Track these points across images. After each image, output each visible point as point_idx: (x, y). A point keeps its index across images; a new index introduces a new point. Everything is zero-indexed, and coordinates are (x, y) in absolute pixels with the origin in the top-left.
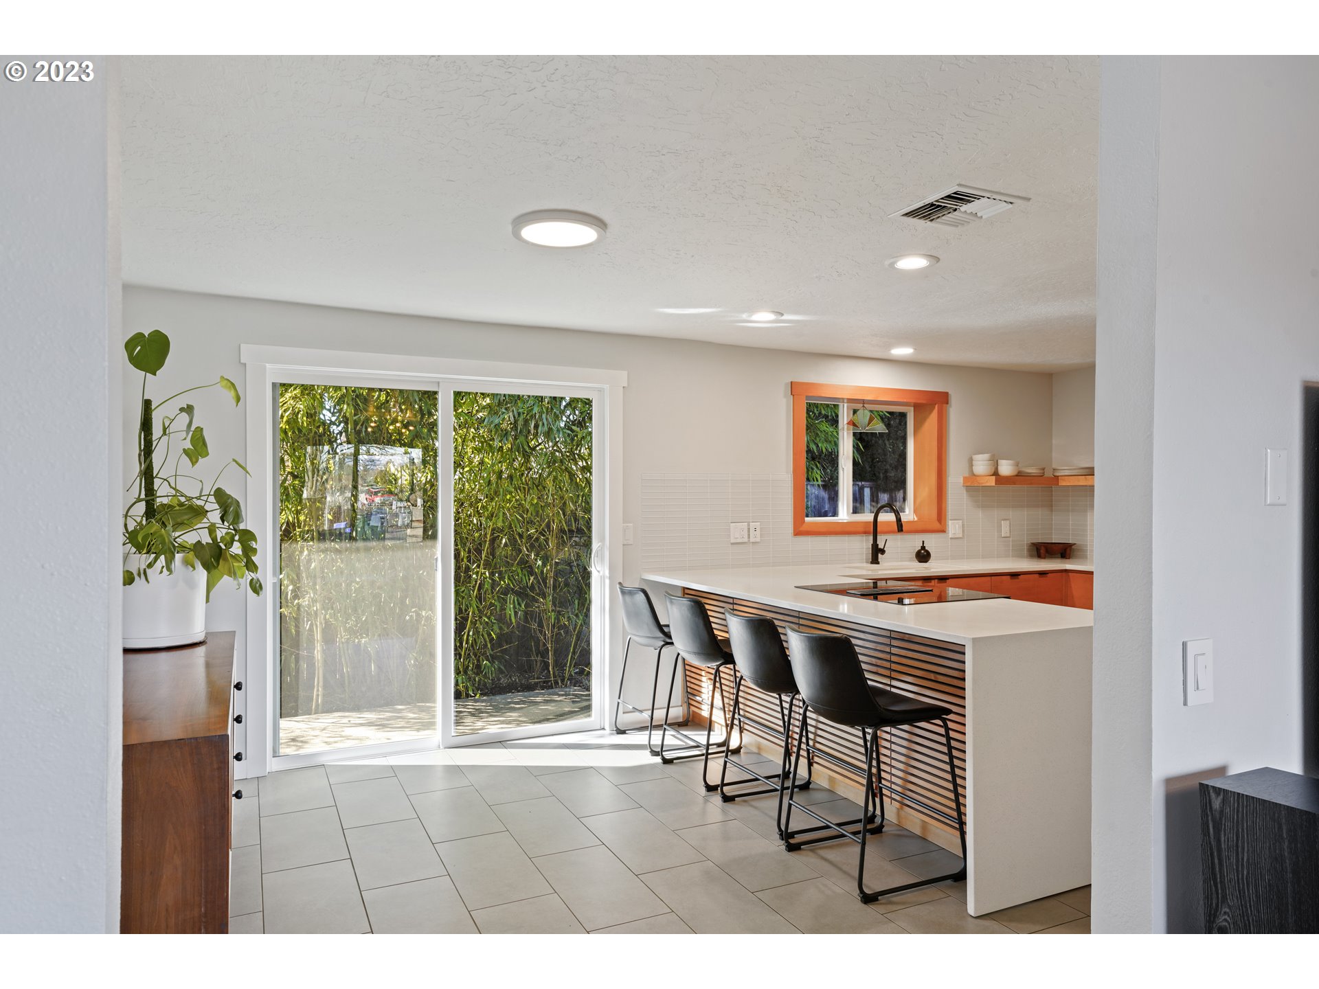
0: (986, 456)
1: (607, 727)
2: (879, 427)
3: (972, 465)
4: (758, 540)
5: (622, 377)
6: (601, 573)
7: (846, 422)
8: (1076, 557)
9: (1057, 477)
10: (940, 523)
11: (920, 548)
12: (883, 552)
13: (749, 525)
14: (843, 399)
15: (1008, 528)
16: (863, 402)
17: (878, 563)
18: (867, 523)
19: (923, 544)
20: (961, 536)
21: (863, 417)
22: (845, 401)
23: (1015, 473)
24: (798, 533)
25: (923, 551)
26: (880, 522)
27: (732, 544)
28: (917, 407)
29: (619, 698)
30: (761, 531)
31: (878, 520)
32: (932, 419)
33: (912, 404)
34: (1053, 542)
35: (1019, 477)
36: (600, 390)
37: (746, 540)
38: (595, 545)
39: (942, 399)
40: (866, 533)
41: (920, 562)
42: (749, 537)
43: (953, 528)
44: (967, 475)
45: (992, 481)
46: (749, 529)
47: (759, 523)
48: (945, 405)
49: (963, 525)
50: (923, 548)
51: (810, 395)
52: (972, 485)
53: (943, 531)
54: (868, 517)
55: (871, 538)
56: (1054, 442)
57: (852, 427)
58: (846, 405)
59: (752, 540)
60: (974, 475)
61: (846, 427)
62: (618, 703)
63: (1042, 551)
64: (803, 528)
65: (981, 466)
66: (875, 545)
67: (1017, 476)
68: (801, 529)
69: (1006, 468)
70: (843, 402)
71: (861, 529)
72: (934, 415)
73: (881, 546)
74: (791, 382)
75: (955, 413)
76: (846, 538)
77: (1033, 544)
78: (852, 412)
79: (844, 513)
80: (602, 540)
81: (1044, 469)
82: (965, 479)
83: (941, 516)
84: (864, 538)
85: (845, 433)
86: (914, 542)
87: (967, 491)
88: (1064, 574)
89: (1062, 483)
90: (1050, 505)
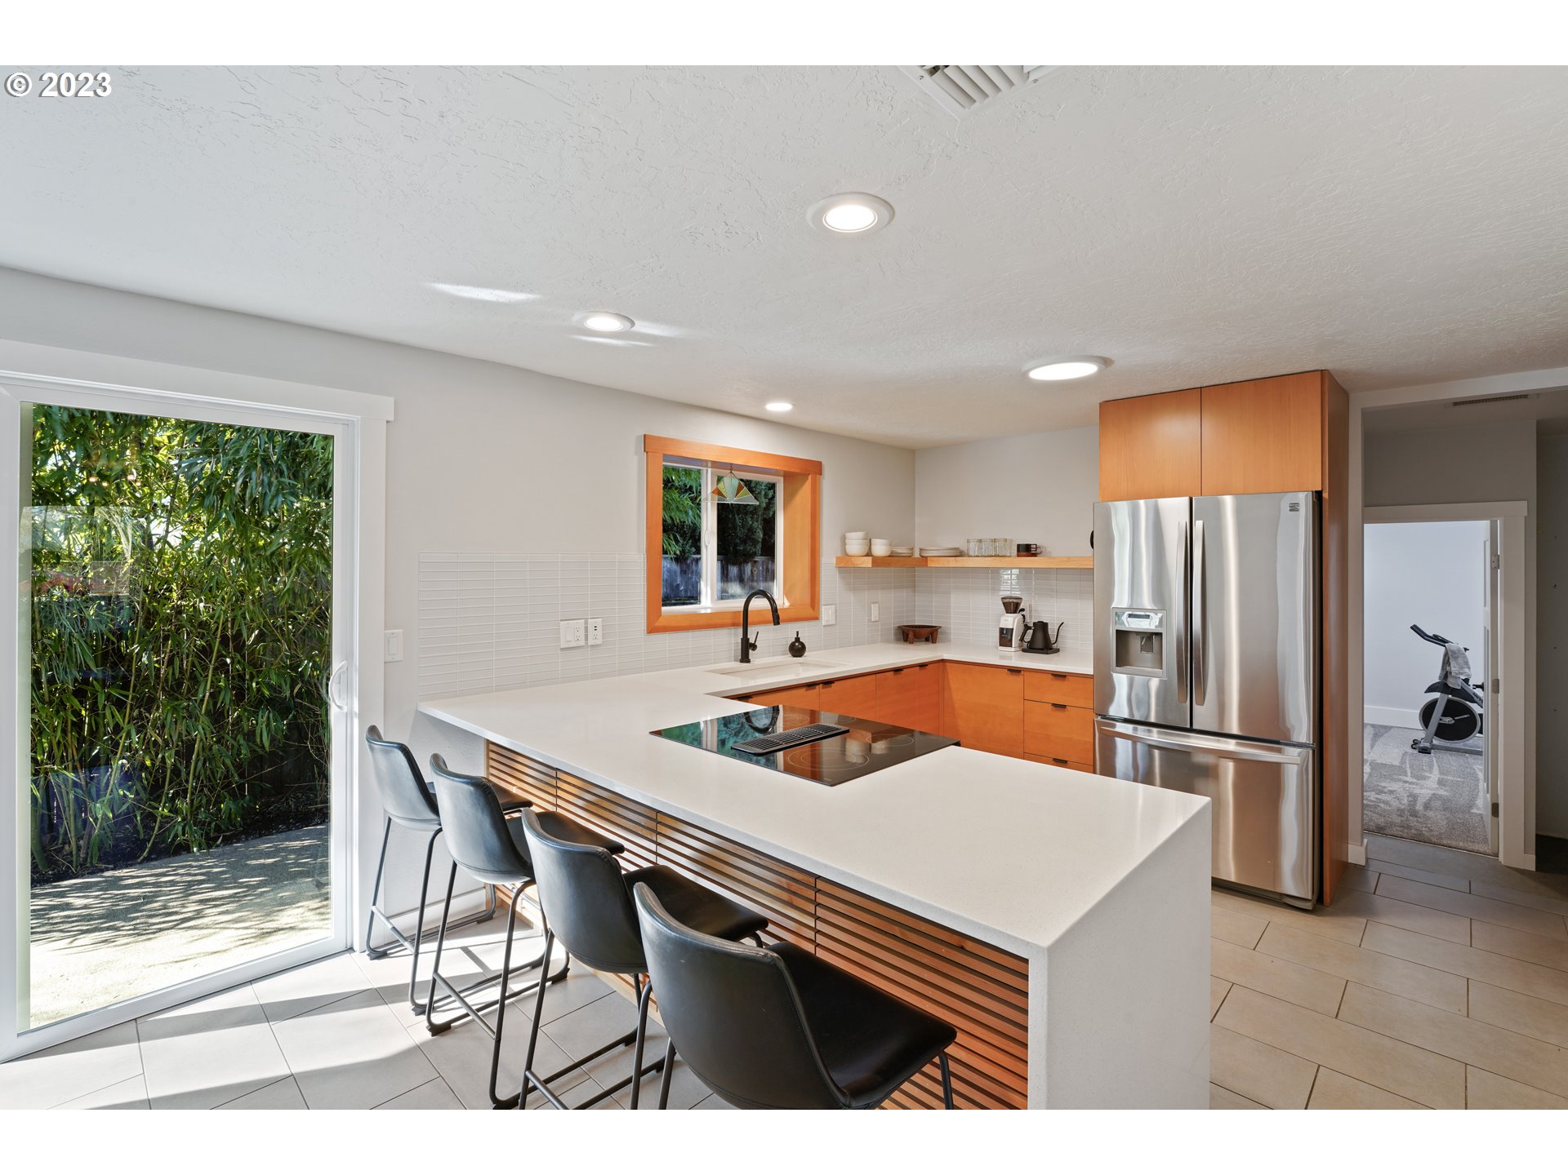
0: (860, 534)
1: (356, 947)
2: (747, 499)
3: (845, 544)
4: (599, 641)
5: (386, 406)
6: (345, 709)
7: (709, 491)
8: (943, 641)
9: (926, 558)
10: (814, 609)
11: (794, 640)
12: (754, 647)
13: (586, 623)
14: (707, 461)
15: (877, 613)
16: (731, 467)
17: (748, 661)
18: (736, 613)
19: (798, 635)
20: (833, 622)
21: (729, 485)
22: (709, 464)
23: (888, 554)
24: (652, 629)
25: (797, 644)
26: (752, 611)
27: (562, 649)
28: (788, 477)
29: (374, 904)
30: (603, 630)
31: (749, 609)
32: (805, 492)
33: (782, 473)
34: (916, 624)
35: (892, 559)
36: (347, 424)
37: (582, 643)
38: (337, 665)
39: (815, 468)
40: (734, 625)
41: (794, 656)
42: (586, 639)
43: (827, 613)
44: (839, 555)
45: (868, 562)
46: (586, 628)
47: (600, 619)
48: (818, 476)
49: (836, 610)
50: (797, 639)
51: (669, 453)
52: (845, 564)
53: (816, 618)
54: (738, 604)
55: (740, 631)
56: (917, 520)
57: (716, 497)
58: (710, 470)
59: (590, 642)
60: (848, 555)
61: (710, 498)
62: (373, 913)
63: (910, 636)
64: (660, 623)
65: (855, 545)
66: (745, 640)
67: (889, 556)
68: (656, 624)
69: (880, 548)
70: (707, 467)
71: (729, 621)
72: (807, 486)
73: (752, 641)
74: (645, 436)
75: (827, 483)
76: (711, 633)
77: (899, 627)
78: (716, 479)
79: (708, 601)
80: (348, 656)
81: (912, 549)
82: (838, 558)
83: (814, 602)
84: (733, 630)
85: (709, 504)
86: (787, 633)
87: (840, 572)
88: (941, 664)
89: (930, 564)
90: (913, 587)
